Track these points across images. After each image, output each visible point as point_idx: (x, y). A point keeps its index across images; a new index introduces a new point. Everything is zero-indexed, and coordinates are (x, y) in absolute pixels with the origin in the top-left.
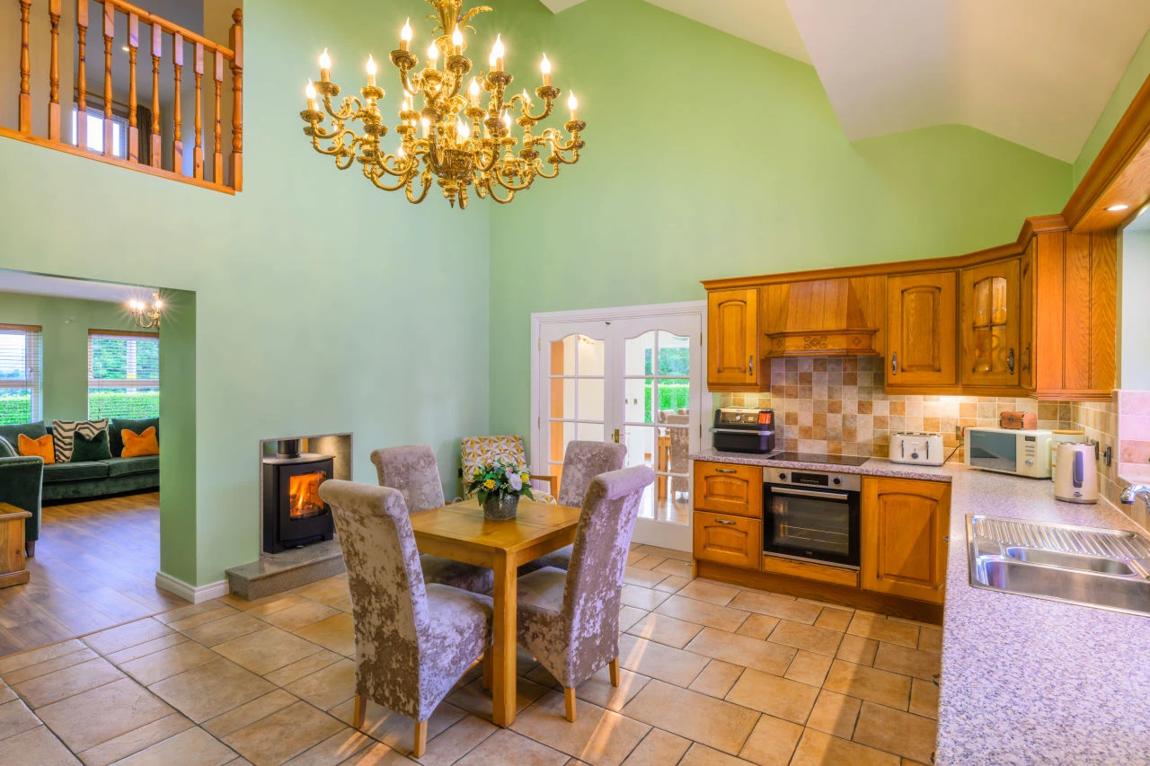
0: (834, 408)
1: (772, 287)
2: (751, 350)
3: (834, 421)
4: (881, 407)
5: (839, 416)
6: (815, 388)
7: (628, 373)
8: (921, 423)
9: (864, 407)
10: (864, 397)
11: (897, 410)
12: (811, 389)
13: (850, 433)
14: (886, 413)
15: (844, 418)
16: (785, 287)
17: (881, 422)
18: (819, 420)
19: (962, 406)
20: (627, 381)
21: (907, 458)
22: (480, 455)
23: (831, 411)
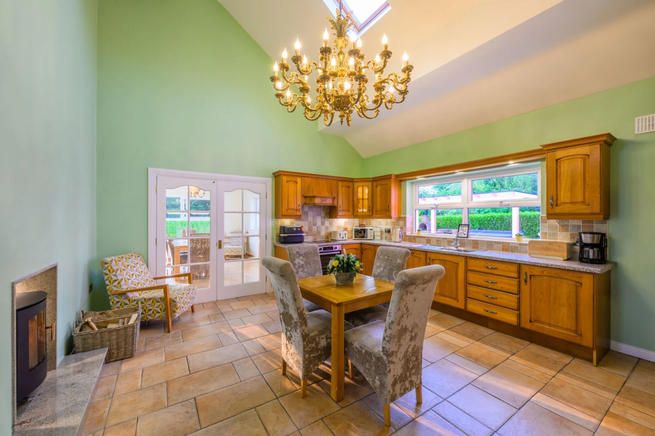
0: (315, 224)
1: (306, 178)
2: (299, 202)
3: (314, 228)
4: (327, 223)
5: (316, 227)
6: (309, 217)
7: (226, 210)
8: (336, 227)
9: (323, 223)
10: (323, 220)
11: (331, 224)
12: (308, 217)
13: (319, 232)
14: (328, 225)
15: (317, 228)
16: (310, 179)
17: (327, 228)
18: (310, 229)
19: (345, 222)
20: (225, 214)
21: (341, 239)
22: (124, 270)
23: (314, 225)
